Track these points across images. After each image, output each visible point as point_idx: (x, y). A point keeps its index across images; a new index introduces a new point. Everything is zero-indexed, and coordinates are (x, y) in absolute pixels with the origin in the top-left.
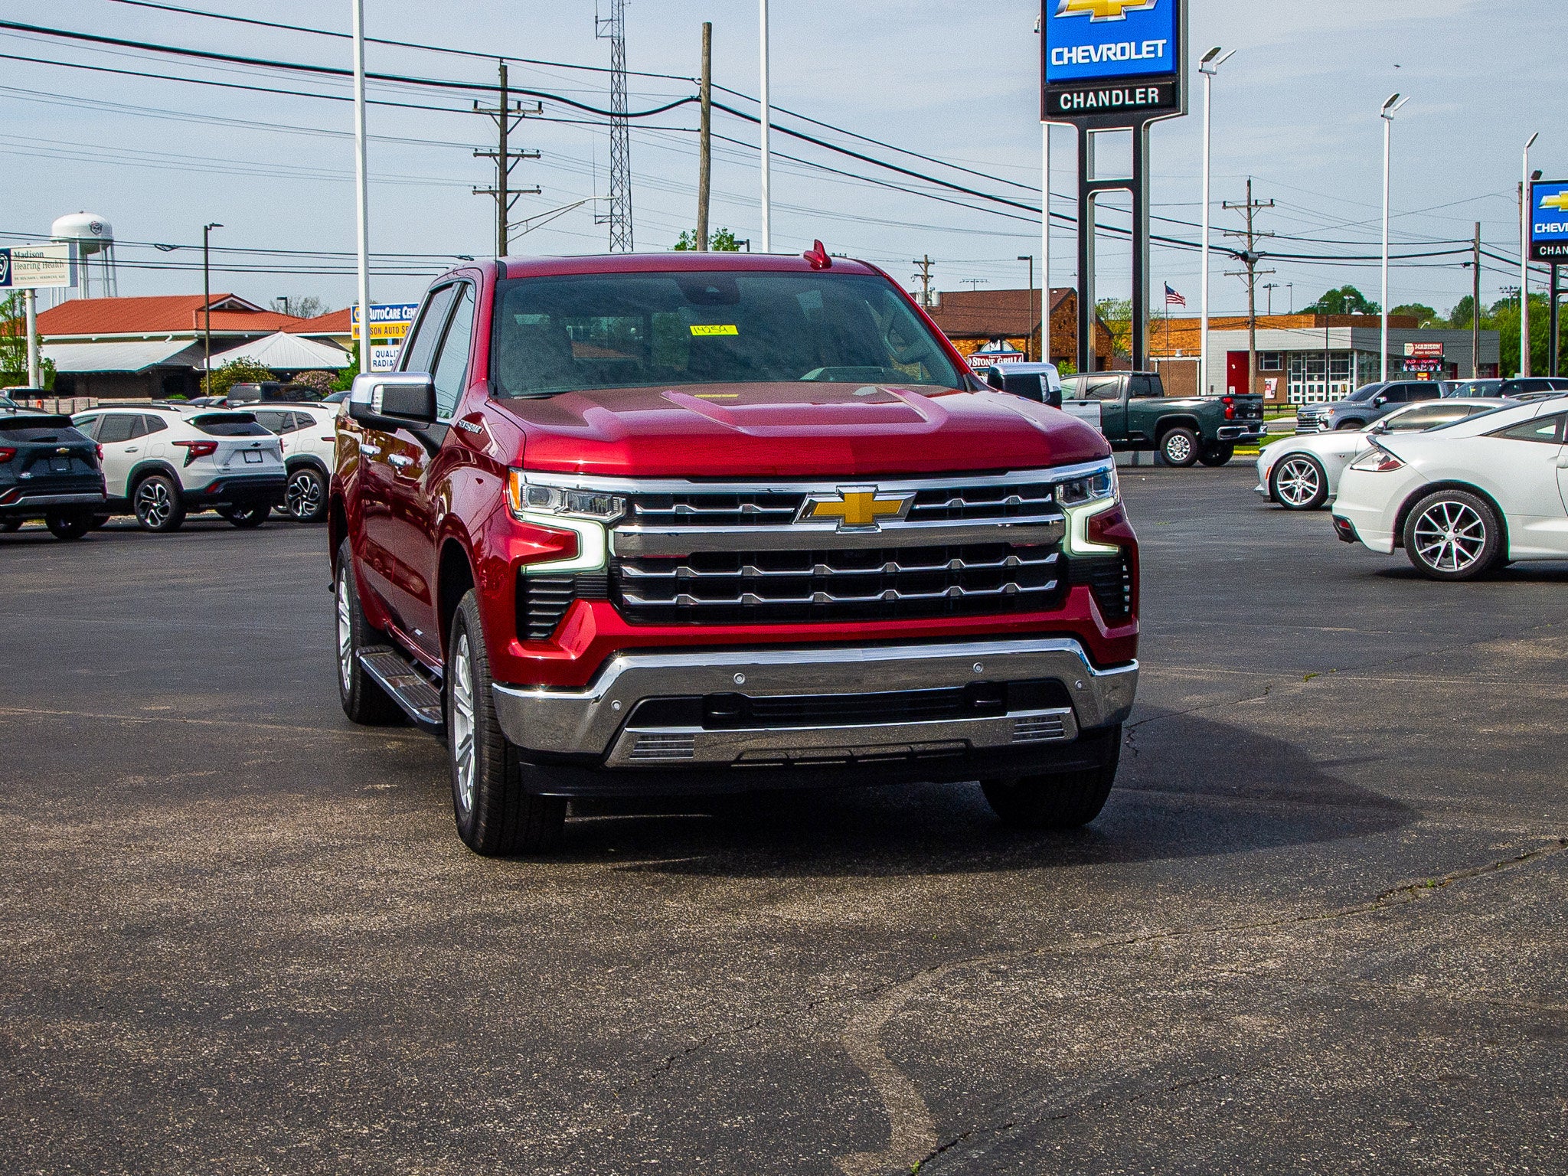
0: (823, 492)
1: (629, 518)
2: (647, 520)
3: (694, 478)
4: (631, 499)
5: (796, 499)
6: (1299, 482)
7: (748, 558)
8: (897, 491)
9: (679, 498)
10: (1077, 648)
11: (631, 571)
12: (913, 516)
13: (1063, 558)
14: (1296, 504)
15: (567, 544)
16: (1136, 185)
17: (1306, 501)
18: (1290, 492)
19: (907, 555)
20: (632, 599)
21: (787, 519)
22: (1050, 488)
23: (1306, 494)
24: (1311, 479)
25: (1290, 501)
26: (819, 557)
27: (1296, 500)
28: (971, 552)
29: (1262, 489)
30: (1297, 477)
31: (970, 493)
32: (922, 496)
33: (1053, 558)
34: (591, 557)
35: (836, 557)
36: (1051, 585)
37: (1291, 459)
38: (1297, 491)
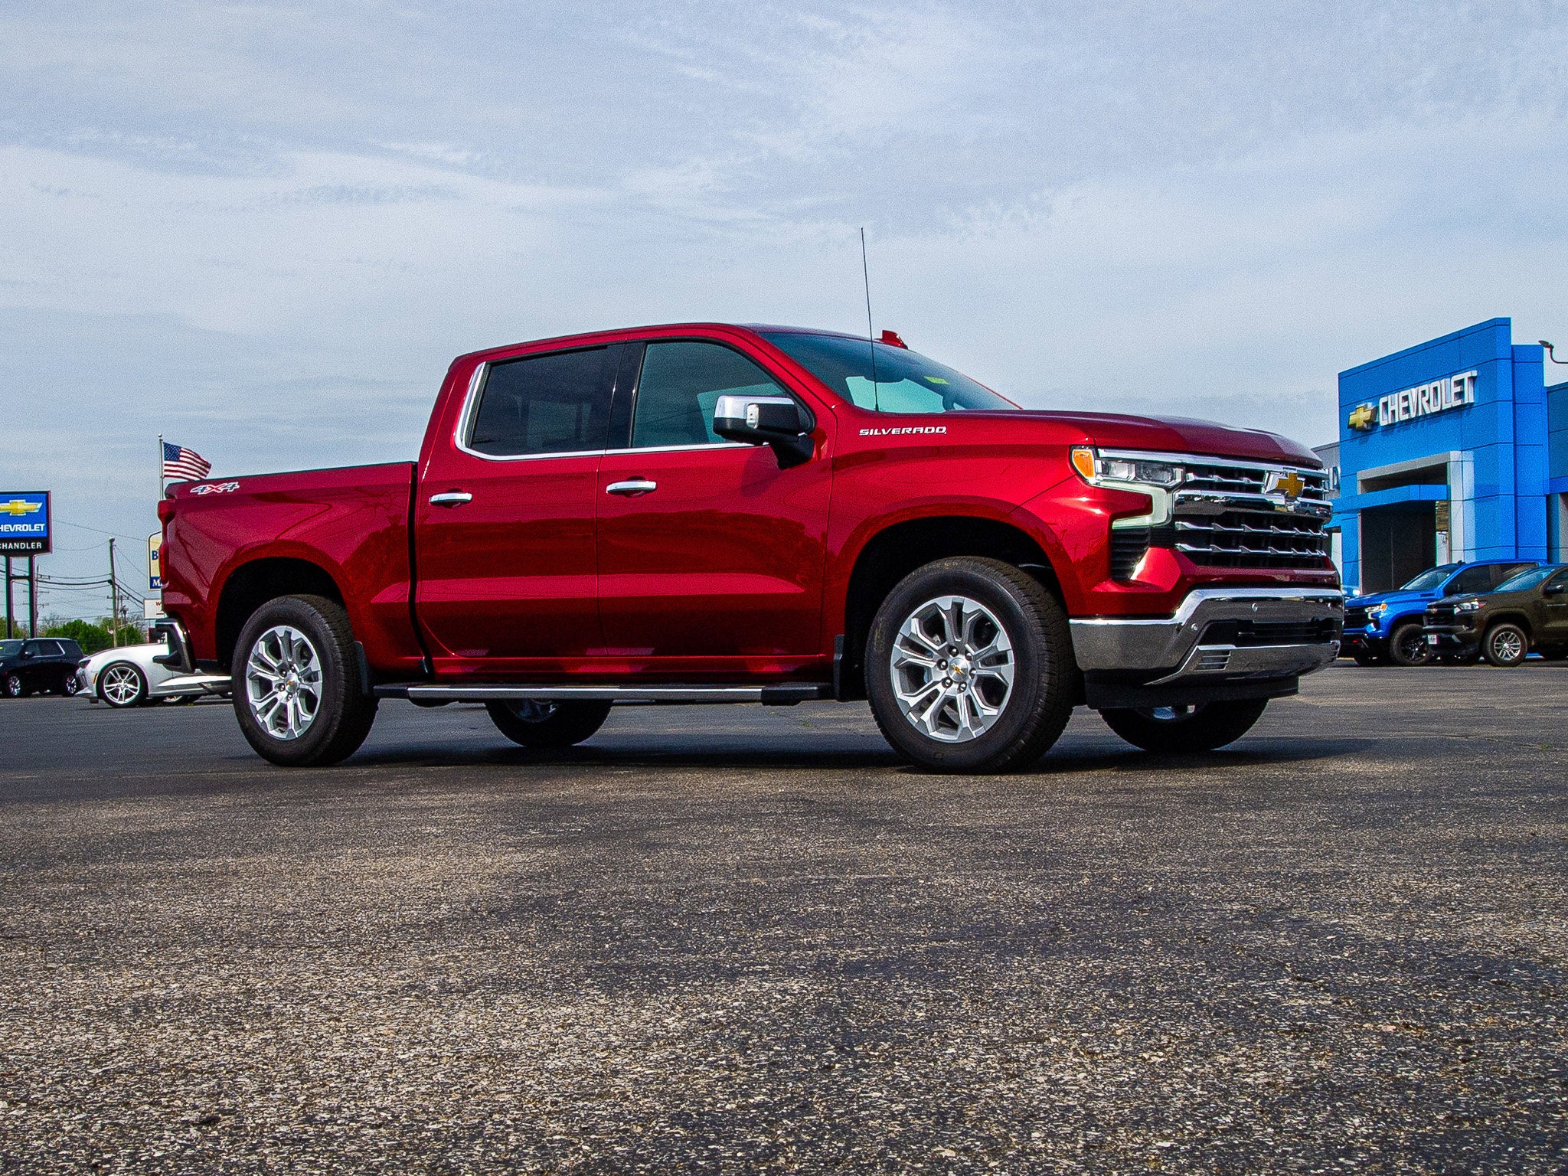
6: (123, 685)
14: (121, 703)
16: (30, 578)
17: (128, 700)
18: (115, 693)
23: (128, 694)
24: (133, 681)
25: (116, 700)
27: (121, 699)
29: (89, 692)
30: (120, 681)
37: (115, 667)
38: (120, 692)
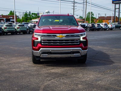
0: (58, 35)
1: (42, 37)
2: (44, 37)
3: (47, 34)
4: (42, 35)
5: (56, 36)
7: (52, 40)
8: (64, 35)
9: (46, 35)
10: (81, 49)
11: (42, 41)
12: (66, 37)
13: (80, 41)
15: (37, 39)
16: (119, 9)
19: (65, 40)
20: (42, 43)
21: (55, 37)
22: (79, 35)
26: (58, 40)
28: (71, 40)
31: (71, 35)
32: (67, 35)
33: (79, 41)
34: (39, 40)
35: (59, 41)
36: (79, 43)
